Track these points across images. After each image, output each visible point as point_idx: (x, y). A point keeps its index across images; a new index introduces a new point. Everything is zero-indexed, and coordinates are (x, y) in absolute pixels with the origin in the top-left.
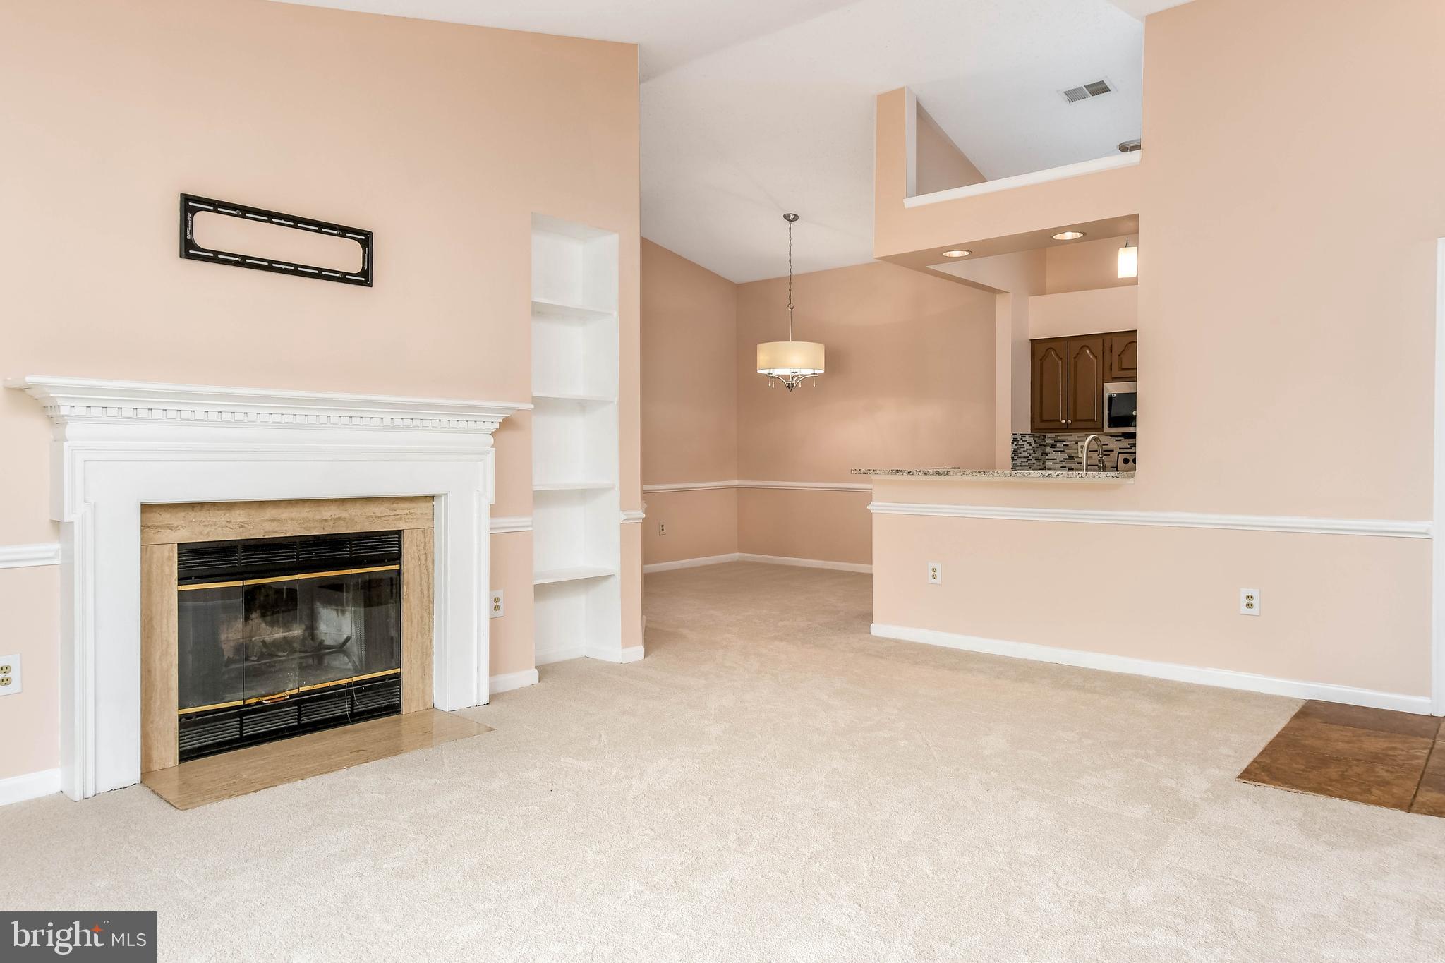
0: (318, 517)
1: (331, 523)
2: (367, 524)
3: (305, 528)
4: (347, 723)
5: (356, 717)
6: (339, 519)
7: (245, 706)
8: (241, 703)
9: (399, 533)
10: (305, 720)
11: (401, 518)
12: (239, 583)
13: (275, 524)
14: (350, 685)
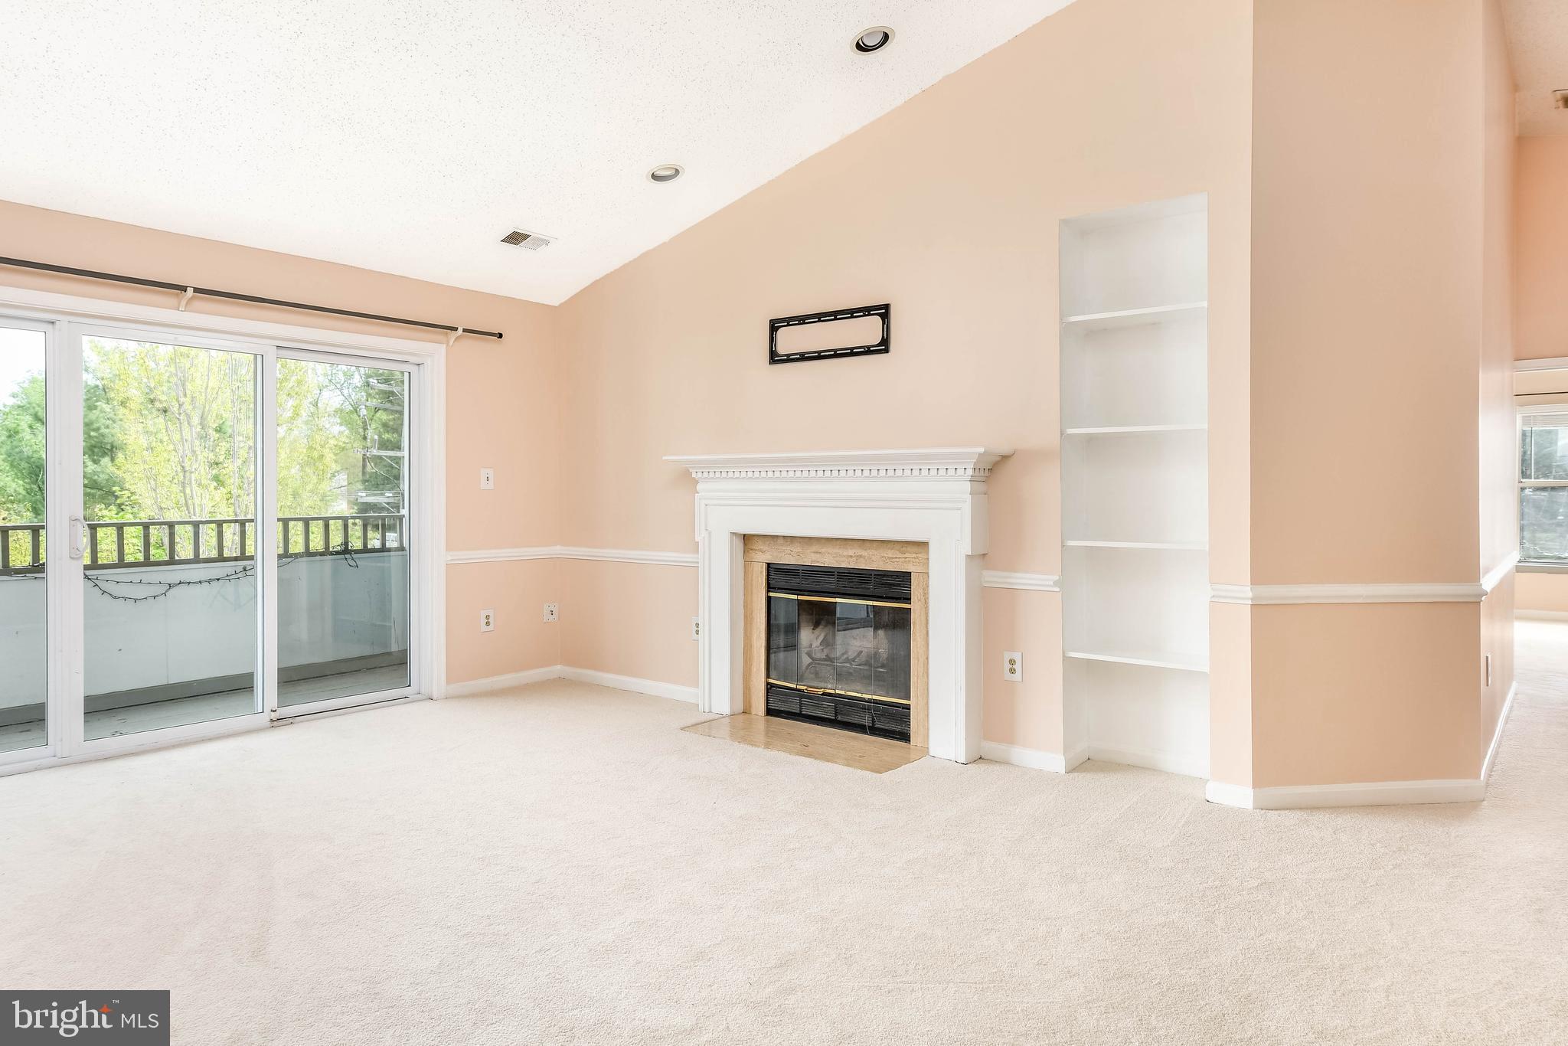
0: (845, 554)
1: (855, 559)
2: (881, 563)
3: (837, 562)
4: (865, 732)
5: (874, 731)
6: (861, 556)
7: (796, 690)
8: (794, 686)
9: (909, 574)
10: (840, 718)
11: (909, 561)
12: (794, 597)
13: (818, 555)
14: (869, 701)
